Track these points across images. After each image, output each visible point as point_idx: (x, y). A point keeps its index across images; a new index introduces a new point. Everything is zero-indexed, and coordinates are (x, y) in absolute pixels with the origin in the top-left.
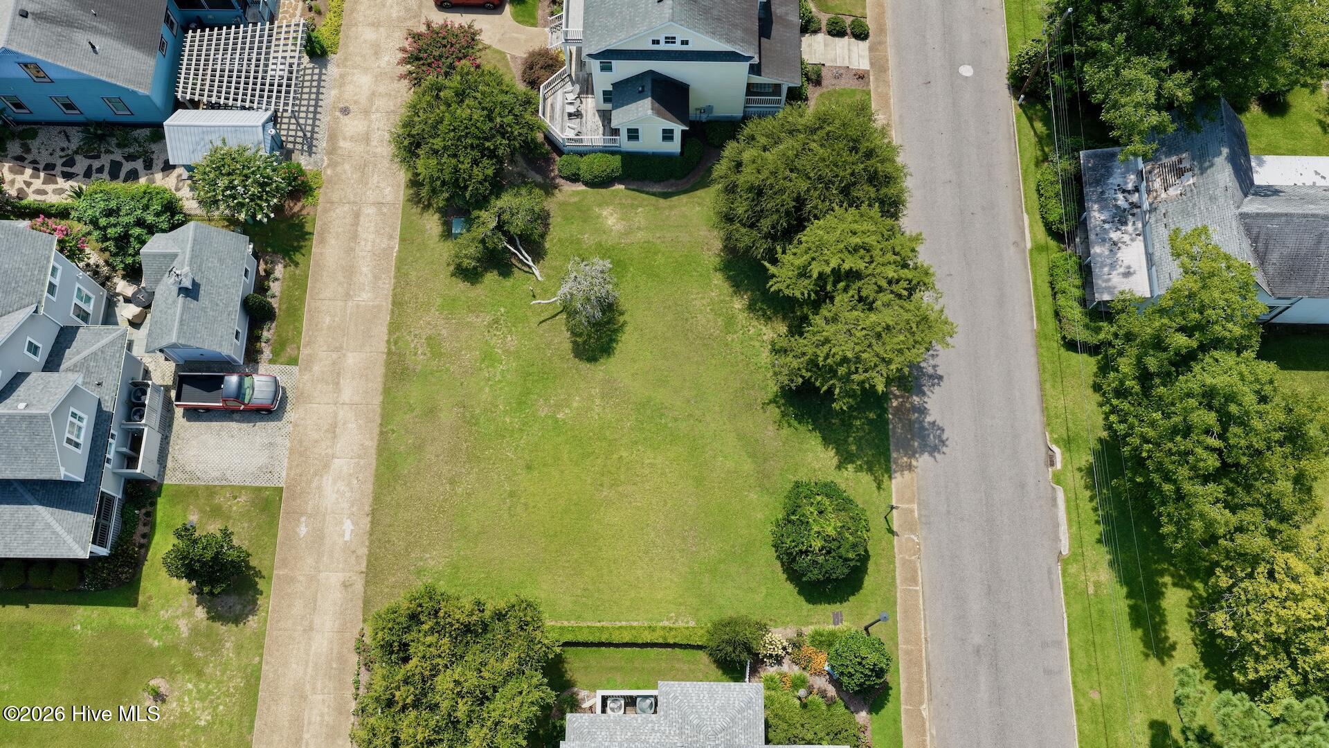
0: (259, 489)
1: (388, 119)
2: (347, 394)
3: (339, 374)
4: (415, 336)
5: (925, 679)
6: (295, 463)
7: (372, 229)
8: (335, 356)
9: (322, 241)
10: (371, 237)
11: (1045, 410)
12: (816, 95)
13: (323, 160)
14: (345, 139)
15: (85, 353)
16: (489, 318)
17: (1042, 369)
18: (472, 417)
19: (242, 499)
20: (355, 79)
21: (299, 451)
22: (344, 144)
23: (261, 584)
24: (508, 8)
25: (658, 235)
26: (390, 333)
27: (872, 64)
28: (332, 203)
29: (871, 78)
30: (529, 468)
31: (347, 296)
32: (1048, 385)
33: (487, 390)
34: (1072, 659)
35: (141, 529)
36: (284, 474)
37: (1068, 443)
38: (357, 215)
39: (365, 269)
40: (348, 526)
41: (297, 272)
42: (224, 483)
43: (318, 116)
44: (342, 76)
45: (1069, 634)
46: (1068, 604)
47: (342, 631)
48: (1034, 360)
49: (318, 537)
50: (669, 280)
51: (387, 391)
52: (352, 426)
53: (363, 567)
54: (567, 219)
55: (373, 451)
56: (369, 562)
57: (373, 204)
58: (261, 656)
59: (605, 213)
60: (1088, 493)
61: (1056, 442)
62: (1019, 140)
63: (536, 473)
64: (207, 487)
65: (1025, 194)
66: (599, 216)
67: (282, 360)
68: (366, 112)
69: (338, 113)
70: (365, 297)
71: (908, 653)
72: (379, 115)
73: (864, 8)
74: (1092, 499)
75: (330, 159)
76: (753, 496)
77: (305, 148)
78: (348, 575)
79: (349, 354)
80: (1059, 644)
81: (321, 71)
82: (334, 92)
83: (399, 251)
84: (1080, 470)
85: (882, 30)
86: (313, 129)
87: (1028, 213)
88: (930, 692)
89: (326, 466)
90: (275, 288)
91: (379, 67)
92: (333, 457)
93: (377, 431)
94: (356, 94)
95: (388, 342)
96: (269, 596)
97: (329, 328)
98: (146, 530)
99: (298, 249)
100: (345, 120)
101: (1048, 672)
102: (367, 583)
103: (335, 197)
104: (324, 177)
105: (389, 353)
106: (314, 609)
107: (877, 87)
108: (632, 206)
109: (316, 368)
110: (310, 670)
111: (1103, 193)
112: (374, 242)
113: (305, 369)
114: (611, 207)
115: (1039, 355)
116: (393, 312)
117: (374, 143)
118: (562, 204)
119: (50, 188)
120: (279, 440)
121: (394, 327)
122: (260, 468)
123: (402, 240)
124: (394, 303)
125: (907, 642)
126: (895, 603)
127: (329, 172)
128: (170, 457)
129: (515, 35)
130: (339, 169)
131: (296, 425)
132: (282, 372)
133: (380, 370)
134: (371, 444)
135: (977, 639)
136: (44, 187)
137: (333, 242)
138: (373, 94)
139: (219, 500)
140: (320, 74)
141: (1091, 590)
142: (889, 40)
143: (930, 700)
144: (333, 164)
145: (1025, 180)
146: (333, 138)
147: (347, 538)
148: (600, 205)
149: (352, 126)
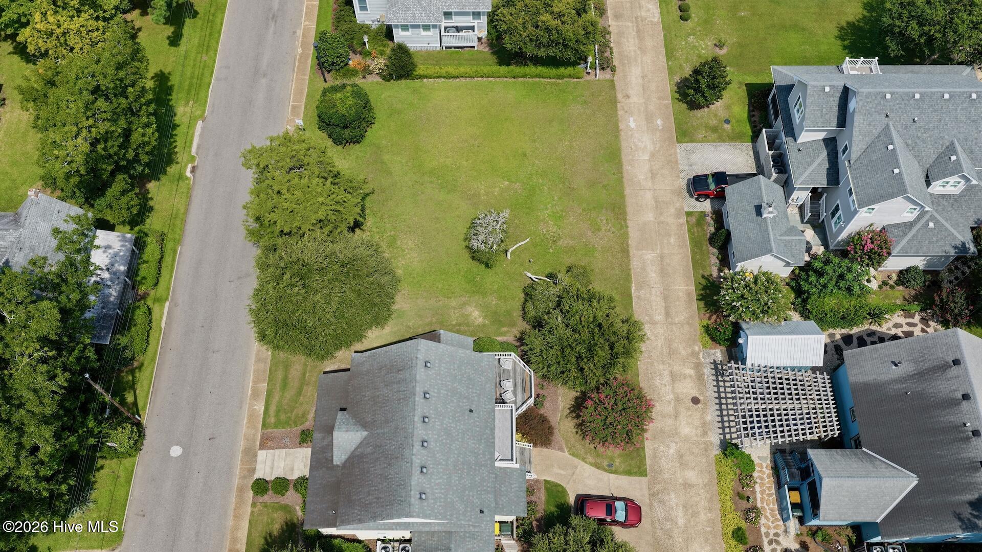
0: (692, 141)
1: (659, 393)
2: (649, 195)
3: (657, 207)
4: (609, 231)
5: (297, 64)
6: (673, 156)
7: (654, 304)
8: (662, 218)
9: (689, 294)
10: (653, 298)
11: (189, 197)
12: (308, 423)
13: (703, 358)
14: (691, 376)
15: (815, 164)
16: (560, 243)
17: (184, 222)
18: (564, 183)
19: (700, 136)
20: (694, 431)
21: (672, 164)
22: (690, 371)
23: (677, 96)
24: (572, 500)
25: (441, 303)
26: (627, 233)
27: (255, 456)
28: (688, 323)
29: (258, 443)
30: (525, 155)
31: (662, 256)
32: (182, 211)
33: (556, 198)
34: (212, 73)
35: (756, 119)
36: (678, 151)
37: (181, 177)
38: (667, 314)
39: (653, 275)
40: (632, 124)
41: (701, 272)
42: (715, 144)
43: (717, 395)
44: (705, 433)
45: (210, 84)
46: (207, 97)
47: (625, 76)
48: (187, 227)
49: (649, 118)
50: (433, 269)
51: (623, 197)
52: (641, 177)
53: (619, 105)
54: (509, 313)
55: (625, 163)
56: (616, 106)
57: (657, 323)
58: (668, 65)
59: (481, 320)
60: (176, 150)
61: (187, 178)
62: (150, 388)
63: (520, 152)
64: (723, 141)
65: (158, 343)
66: (485, 317)
67: (697, 214)
68: (677, 400)
69: (701, 398)
70: (649, 256)
71: (305, 75)
72: (667, 398)
73: (252, 512)
74: (175, 147)
75: (698, 359)
76: (384, 142)
77: (720, 367)
78: (627, 101)
79: (652, 219)
80: (218, 79)
81: (724, 437)
82: (709, 418)
83: (630, 287)
84: (177, 163)
85: (241, 490)
86: (718, 383)
87: (160, 327)
88: (295, 59)
89: (653, 155)
90: (714, 261)
91: (676, 443)
92: (649, 160)
93: (625, 174)
94: (690, 416)
95: (627, 227)
96: (671, 91)
97: (670, 236)
98: (753, 119)
99: (705, 288)
100: (695, 393)
101: (228, 67)
102: (615, 97)
103: (687, 328)
104: (700, 344)
105: (625, 220)
106: (643, 86)
107: (254, 435)
108: (460, 325)
109: (673, 210)
110: (640, 60)
111: (103, 308)
112: (651, 294)
113: (680, 210)
114: (476, 324)
115: (183, 231)
116: (628, 246)
117: (666, 373)
118: (513, 324)
119: (906, 328)
120: (686, 168)
121: (624, 237)
122: (694, 153)
123: (630, 296)
124: (628, 251)
125: (304, 79)
126: (307, 96)
127: (697, 348)
128: (753, 157)
129: (562, 472)
130: (690, 351)
131: (678, 177)
132: (695, 207)
133: (630, 209)
134: (627, 167)
135: (264, 81)
136: (911, 329)
137: (681, 294)
138: (676, 417)
139: (715, 136)
140: (724, 434)
141: (191, 103)
142: (236, 481)
143: (296, 56)
144: (694, 354)
145: (155, 354)
146: (700, 377)
147: (632, 119)
148: (484, 325)
149: (688, 389)
